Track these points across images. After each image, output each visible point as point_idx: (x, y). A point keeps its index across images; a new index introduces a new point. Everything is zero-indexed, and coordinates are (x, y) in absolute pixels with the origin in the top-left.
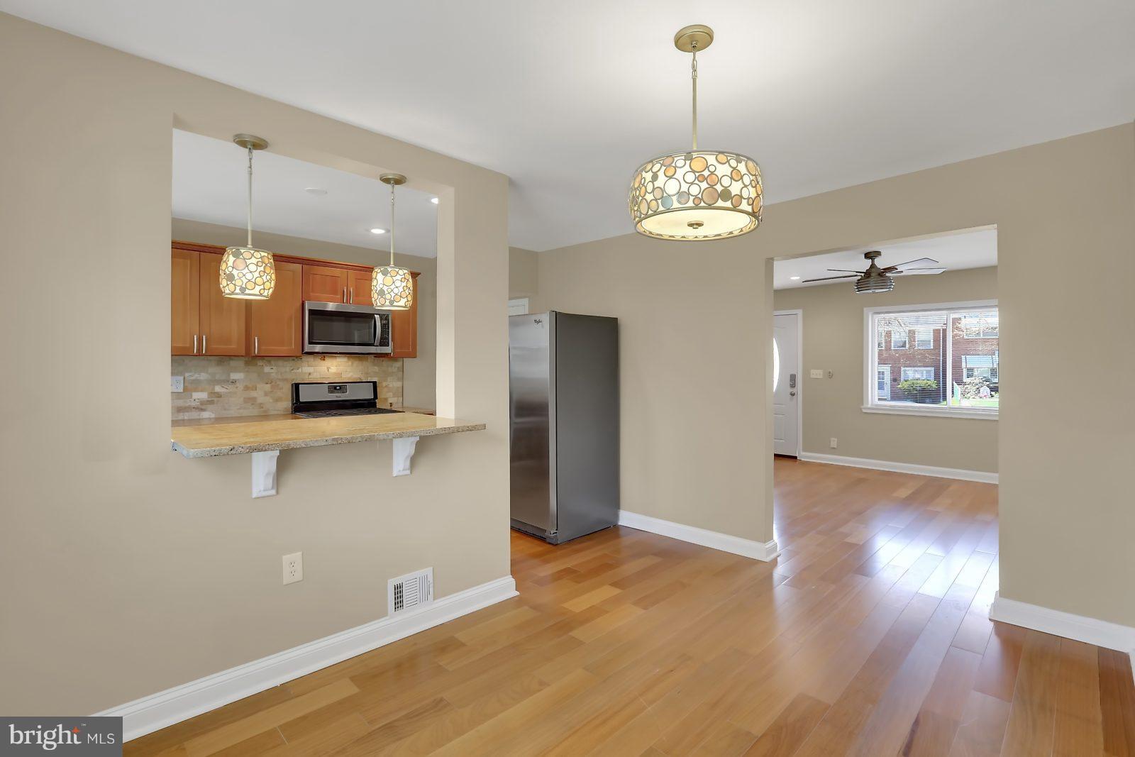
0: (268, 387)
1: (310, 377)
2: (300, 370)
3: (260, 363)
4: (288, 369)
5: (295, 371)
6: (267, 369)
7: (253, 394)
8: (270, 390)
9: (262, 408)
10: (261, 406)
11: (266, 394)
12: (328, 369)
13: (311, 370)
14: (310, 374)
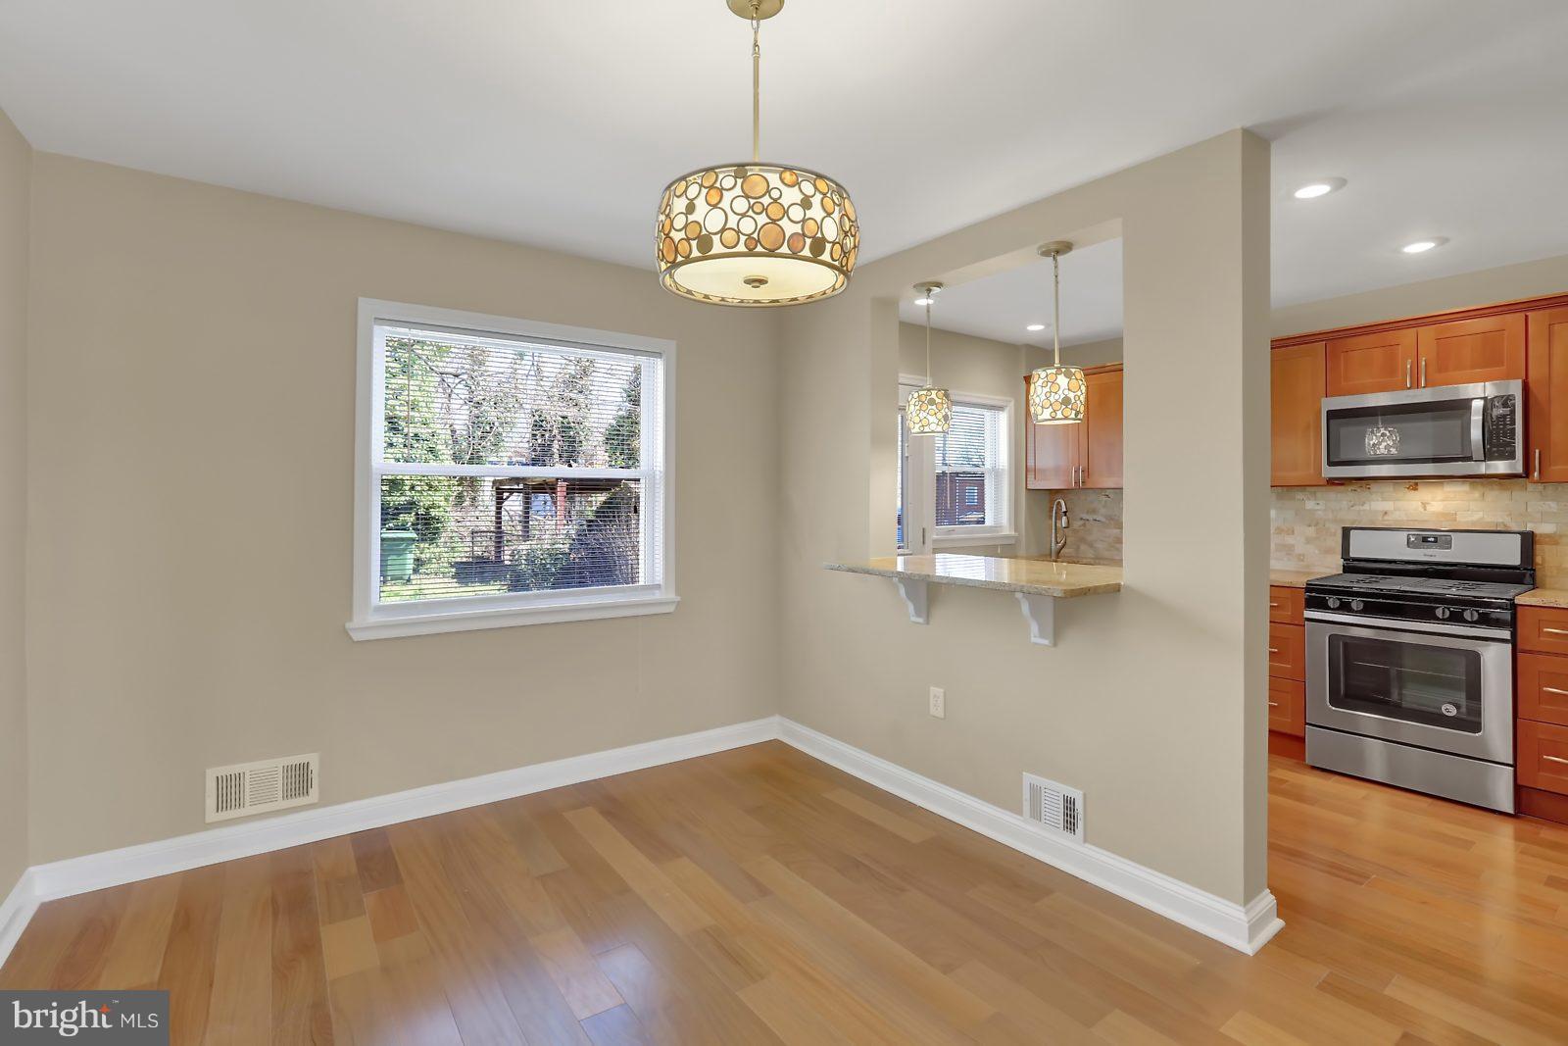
0: (1311, 531)
1: (1386, 518)
2: (1366, 507)
3: (1300, 495)
4: (1344, 504)
5: (1357, 508)
6: (1310, 504)
7: (1290, 540)
8: (1314, 535)
9: (1303, 561)
10: (1301, 558)
11: (1308, 541)
12: (1424, 505)
13: (1388, 506)
14: (1386, 513)
